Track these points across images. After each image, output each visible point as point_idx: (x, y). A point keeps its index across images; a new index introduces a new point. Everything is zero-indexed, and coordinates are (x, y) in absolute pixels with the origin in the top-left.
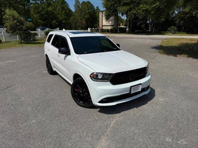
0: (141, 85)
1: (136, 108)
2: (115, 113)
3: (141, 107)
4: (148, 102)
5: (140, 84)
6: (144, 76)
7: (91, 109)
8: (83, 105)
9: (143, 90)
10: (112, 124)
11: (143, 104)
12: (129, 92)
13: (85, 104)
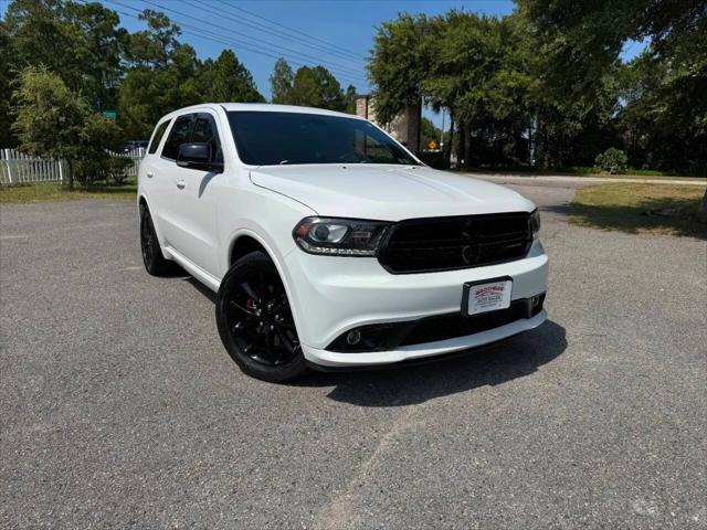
0: (509, 282)
1: (488, 387)
2: (397, 401)
3: (510, 382)
4: (540, 368)
5: (507, 278)
6: (519, 253)
7: (299, 389)
8: (262, 368)
9: (519, 309)
10: (383, 443)
11: (521, 374)
12: (458, 309)
13: (274, 366)
